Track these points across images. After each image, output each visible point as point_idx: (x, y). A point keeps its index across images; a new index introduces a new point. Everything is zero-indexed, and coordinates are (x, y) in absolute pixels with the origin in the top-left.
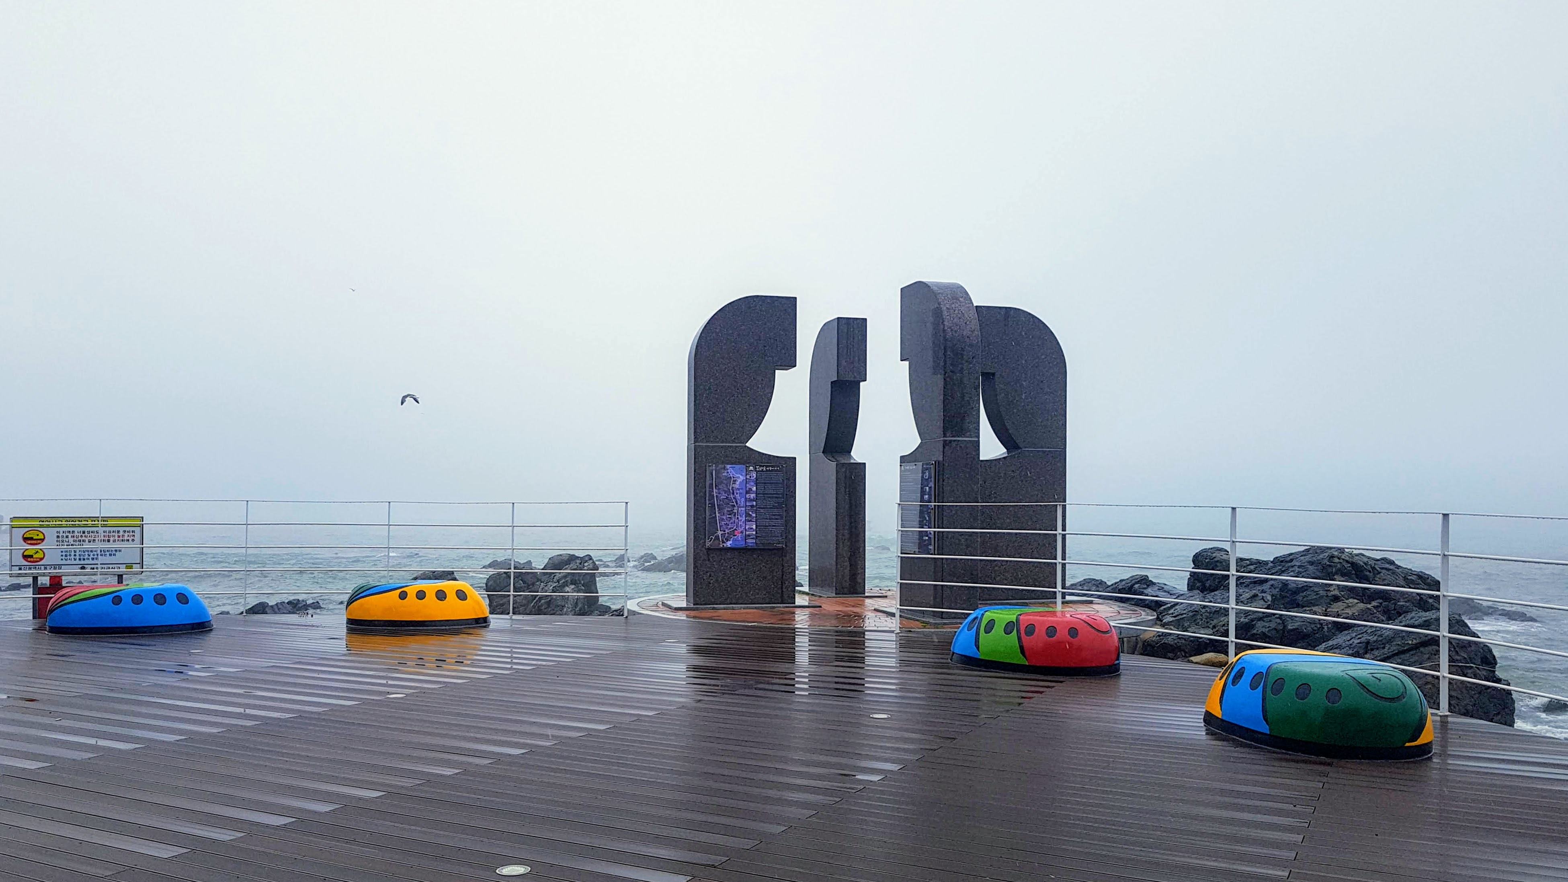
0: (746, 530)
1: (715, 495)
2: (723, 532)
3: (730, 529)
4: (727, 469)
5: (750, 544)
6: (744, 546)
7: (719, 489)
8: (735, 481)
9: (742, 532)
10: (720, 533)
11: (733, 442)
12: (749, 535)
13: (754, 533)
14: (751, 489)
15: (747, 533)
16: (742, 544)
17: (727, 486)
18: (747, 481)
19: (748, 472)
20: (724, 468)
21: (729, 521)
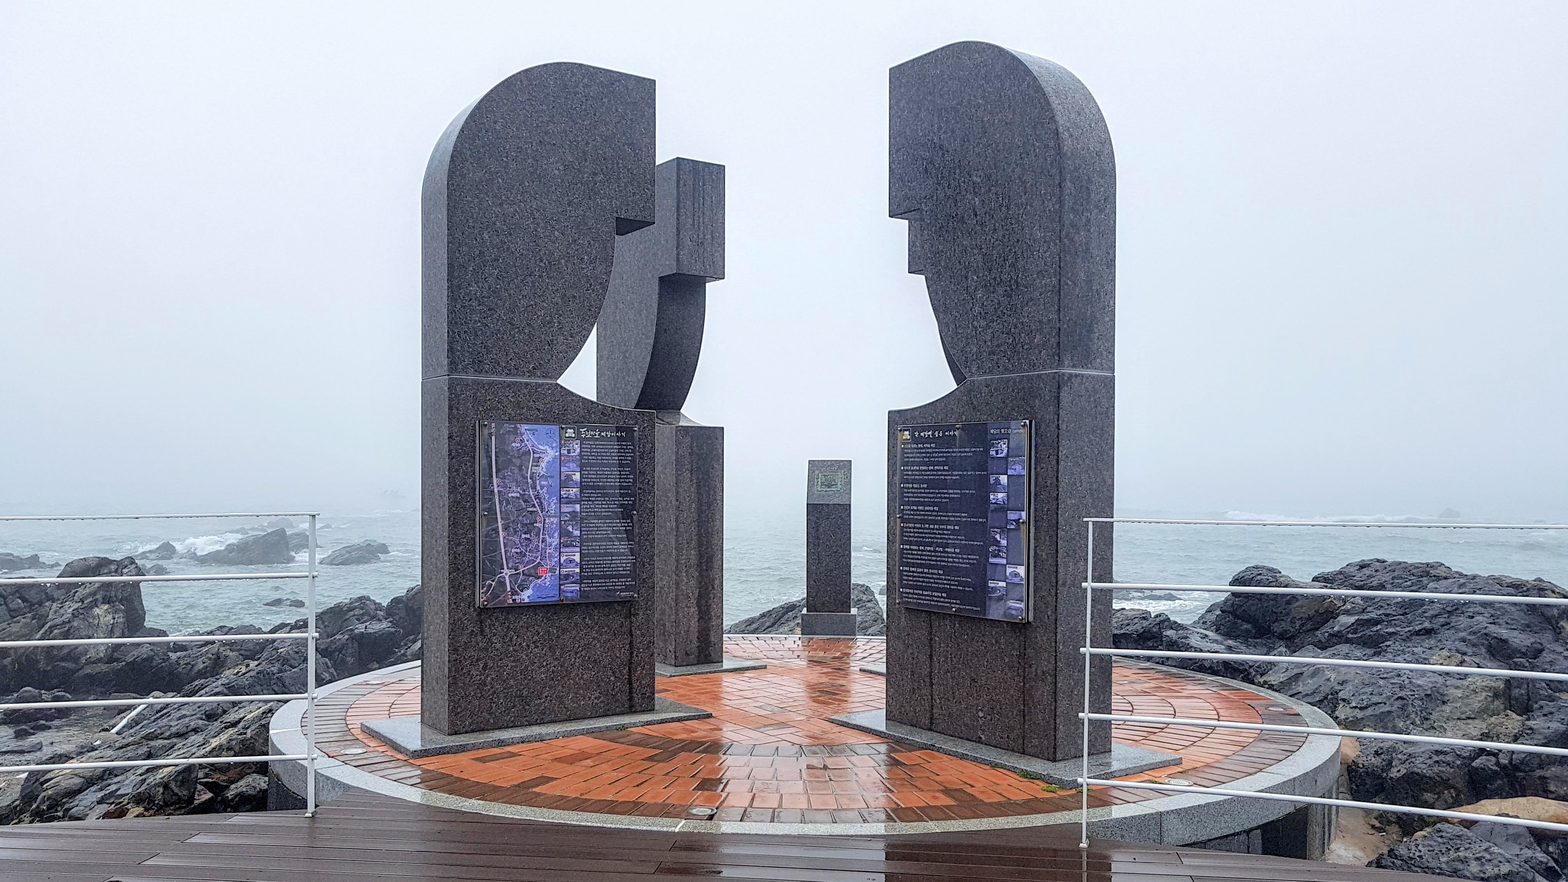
0: (560, 565)
1: (496, 490)
2: (513, 572)
3: (528, 563)
4: (522, 434)
5: (569, 595)
6: (557, 598)
7: (504, 478)
8: (537, 460)
9: (552, 570)
10: (507, 573)
11: (532, 374)
12: (567, 576)
13: (578, 570)
14: (569, 477)
15: (564, 571)
16: (552, 596)
17: (521, 470)
18: (561, 460)
19: (563, 442)
20: (516, 432)
21: (527, 546)
